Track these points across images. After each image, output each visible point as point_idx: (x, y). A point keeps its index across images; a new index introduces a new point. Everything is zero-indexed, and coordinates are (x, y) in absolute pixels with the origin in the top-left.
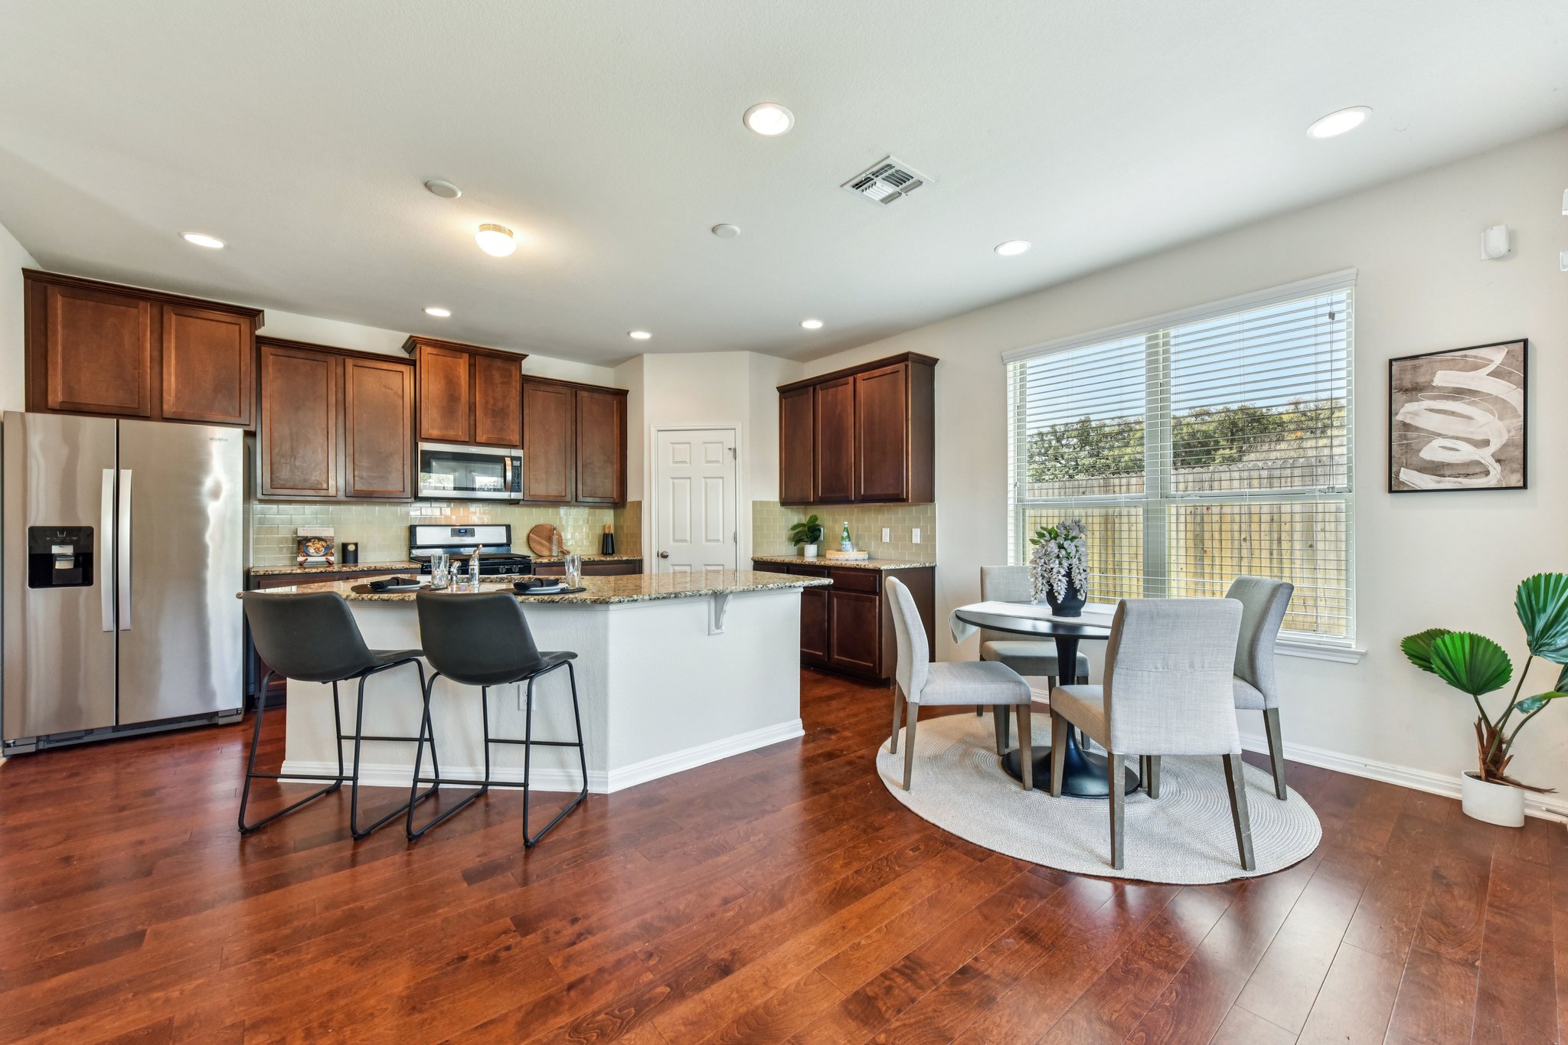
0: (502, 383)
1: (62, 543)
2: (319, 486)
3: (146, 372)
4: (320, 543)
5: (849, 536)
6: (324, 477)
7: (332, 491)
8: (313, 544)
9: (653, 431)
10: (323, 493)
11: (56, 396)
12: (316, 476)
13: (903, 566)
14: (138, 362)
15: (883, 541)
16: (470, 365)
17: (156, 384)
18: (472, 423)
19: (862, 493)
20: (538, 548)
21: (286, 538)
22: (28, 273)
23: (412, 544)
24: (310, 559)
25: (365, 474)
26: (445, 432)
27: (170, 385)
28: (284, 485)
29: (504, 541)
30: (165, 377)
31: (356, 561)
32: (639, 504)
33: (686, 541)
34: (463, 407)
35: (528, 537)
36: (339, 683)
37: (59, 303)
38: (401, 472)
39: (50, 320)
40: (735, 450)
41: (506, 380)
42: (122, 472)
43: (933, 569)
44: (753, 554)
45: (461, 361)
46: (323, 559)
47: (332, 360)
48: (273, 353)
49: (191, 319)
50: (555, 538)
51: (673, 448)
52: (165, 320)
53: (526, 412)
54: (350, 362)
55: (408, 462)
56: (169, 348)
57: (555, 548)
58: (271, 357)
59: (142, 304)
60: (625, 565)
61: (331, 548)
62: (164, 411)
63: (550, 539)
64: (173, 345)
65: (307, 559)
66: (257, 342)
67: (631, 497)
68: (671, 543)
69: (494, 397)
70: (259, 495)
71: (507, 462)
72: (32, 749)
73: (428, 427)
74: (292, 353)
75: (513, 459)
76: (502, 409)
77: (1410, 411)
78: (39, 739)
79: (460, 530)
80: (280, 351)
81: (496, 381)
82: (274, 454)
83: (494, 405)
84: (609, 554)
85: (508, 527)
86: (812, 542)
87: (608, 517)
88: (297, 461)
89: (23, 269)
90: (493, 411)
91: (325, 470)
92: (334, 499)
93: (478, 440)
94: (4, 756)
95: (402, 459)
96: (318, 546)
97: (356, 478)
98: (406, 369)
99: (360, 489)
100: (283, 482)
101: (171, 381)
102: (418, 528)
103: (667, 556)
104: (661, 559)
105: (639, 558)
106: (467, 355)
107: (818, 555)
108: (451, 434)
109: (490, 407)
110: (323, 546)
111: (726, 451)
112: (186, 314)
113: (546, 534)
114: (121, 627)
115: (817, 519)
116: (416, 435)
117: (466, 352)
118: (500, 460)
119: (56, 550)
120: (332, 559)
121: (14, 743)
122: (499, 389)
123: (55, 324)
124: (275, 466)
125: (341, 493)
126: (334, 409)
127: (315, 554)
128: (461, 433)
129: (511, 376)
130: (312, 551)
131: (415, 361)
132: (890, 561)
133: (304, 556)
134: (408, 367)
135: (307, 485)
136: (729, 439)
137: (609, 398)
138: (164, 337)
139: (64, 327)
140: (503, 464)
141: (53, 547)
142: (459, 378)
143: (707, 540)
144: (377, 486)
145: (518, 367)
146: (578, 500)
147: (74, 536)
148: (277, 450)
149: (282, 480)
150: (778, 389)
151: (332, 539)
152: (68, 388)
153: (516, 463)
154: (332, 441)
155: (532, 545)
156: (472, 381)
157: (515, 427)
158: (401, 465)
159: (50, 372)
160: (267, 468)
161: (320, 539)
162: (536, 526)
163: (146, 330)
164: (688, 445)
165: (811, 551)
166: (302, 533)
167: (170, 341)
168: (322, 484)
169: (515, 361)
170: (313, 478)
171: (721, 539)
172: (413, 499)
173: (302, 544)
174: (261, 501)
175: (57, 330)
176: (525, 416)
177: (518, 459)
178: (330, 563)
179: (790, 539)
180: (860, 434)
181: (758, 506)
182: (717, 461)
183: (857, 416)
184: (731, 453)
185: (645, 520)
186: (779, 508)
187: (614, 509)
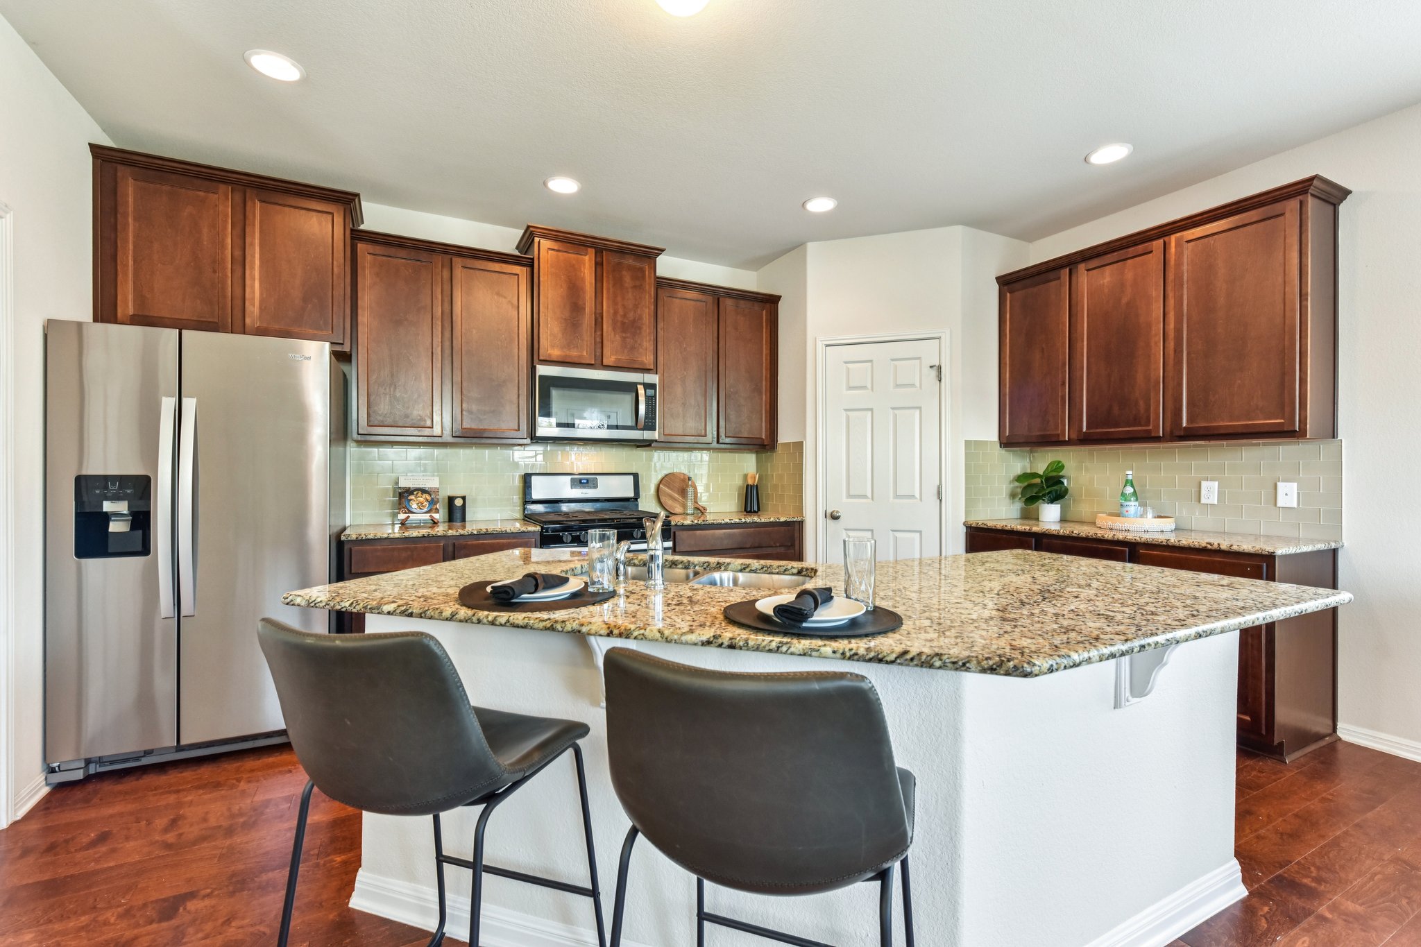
0: (635, 287)
1: (115, 498)
2: (422, 424)
3: (226, 276)
4: (424, 495)
5: (1135, 493)
6: (428, 412)
7: (437, 430)
8: (416, 497)
9: (820, 346)
10: (427, 432)
11: (127, 305)
12: (418, 411)
13: (1305, 549)
14: (217, 263)
15: (1203, 501)
16: (596, 264)
17: (238, 292)
18: (598, 340)
19: (1184, 424)
20: (668, 502)
21: (387, 490)
22: (97, 151)
23: (527, 500)
24: (412, 517)
25: (474, 408)
26: (567, 352)
27: (254, 292)
28: (382, 421)
29: (631, 494)
30: (248, 282)
31: (464, 520)
32: (799, 446)
33: (865, 497)
34: (588, 319)
35: (658, 490)
36: (443, 815)
37: (130, 190)
38: (516, 405)
39: (120, 209)
40: (939, 368)
41: (638, 283)
42: (184, 400)
43: (1334, 552)
44: (966, 518)
45: (587, 258)
46: (427, 517)
47: (439, 259)
48: (371, 252)
49: (277, 207)
50: (690, 490)
51: (848, 369)
52: (248, 208)
53: (660, 325)
54: (458, 262)
55: (524, 391)
56: (252, 244)
57: (690, 504)
58: (369, 257)
59: (222, 187)
60: (783, 528)
61: (436, 503)
62: (247, 326)
63: (683, 492)
64: (257, 241)
65: (409, 517)
66: (352, 238)
67: (785, 435)
68: (845, 500)
69: (623, 306)
70: (355, 436)
71: (639, 392)
72: (79, 775)
73: (550, 344)
74: (392, 251)
75: (648, 386)
76: (634, 321)
78: (88, 762)
79: (580, 481)
80: (379, 249)
81: (627, 285)
82: (371, 382)
83: (625, 316)
84: (755, 512)
85: (636, 477)
86: (1052, 501)
87: (748, 464)
88: (398, 390)
89: (89, 144)
90: (623, 323)
91: (430, 402)
92: (439, 440)
93: (606, 362)
94: (47, 784)
95: (516, 388)
96: (422, 499)
97: (464, 413)
98: (521, 271)
99: (469, 427)
100: (380, 418)
101: (255, 288)
102: (533, 478)
103: (838, 517)
104: (830, 522)
105: (799, 519)
106: (594, 250)
107: (1063, 520)
108: (573, 354)
109: (619, 318)
110: (427, 500)
111: (926, 370)
112: (273, 201)
113: (679, 485)
114: (183, 613)
115: (1063, 467)
116: (534, 356)
117: (591, 247)
118: (630, 388)
119: (108, 506)
120: (436, 516)
121: (59, 767)
122: (630, 295)
123: (126, 215)
124: (372, 398)
125: (447, 432)
126: (440, 324)
127: (418, 511)
128: (586, 355)
129: (643, 277)
130: (414, 506)
131: (533, 259)
132: (1288, 541)
133: (405, 513)
134: (524, 269)
135: (409, 422)
136: (929, 352)
137: (757, 307)
138: (247, 230)
139: (135, 219)
140: (634, 394)
141: (104, 502)
142: (583, 280)
143: (897, 496)
144: (488, 424)
145: (652, 265)
146: (721, 441)
147: (129, 489)
148: (374, 377)
149: (381, 416)
150: (998, 279)
151: (437, 491)
152: (140, 298)
153: (650, 392)
154: (438, 365)
155: (663, 499)
156: (599, 285)
157: (648, 344)
158: (516, 396)
159: (120, 277)
160: (363, 400)
161: (424, 491)
162: (666, 475)
163: (226, 221)
164: (869, 364)
165: (1050, 517)
166: (404, 483)
167: (253, 238)
168: (425, 421)
169: (649, 257)
170: (415, 413)
171: (917, 495)
172: (528, 441)
173: (403, 496)
174: (360, 443)
175: (128, 221)
176: (659, 330)
177: (653, 386)
178: (435, 523)
179: (1013, 496)
180: (1178, 331)
181: (972, 447)
182: (913, 385)
183: (1171, 302)
184: (934, 373)
185: (808, 467)
186: (997, 451)
187: (757, 452)
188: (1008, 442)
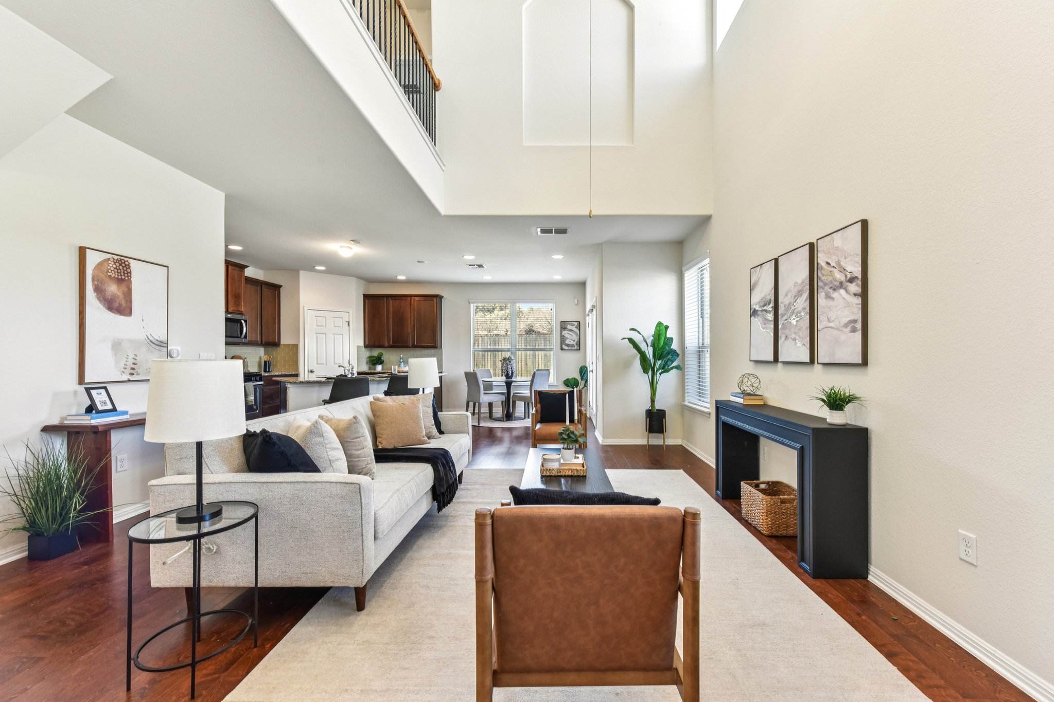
9: (306, 309)
19: (415, 344)
32: (296, 347)
33: (323, 364)
40: (349, 322)
41: (239, 279)
44: (357, 369)
67: (285, 342)
68: (315, 365)
69: (235, 288)
71: (242, 323)
75: (244, 321)
76: (238, 294)
77: (565, 333)
81: (236, 279)
84: (268, 372)
86: (380, 364)
90: (235, 295)
93: (229, 311)
103: (314, 372)
104: (310, 374)
105: (296, 373)
109: (234, 293)
111: (344, 322)
115: (383, 354)
118: (239, 321)
122: (237, 283)
129: (241, 277)
136: (345, 317)
137: (274, 289)
140: (240, 324)
146: (262, 343)
150: (363, 296)
157: (243, 304)
164: (324, 318)
169: (243, 269)
177: (246, 321)
179: (367, 363)
180: (414, 321)
181: (358, 347)
182: (340, 327)
183: (412, 314)
184: (347, 323)
185: (301, 353)
186: (363, 349)
187: (265, 347)
188: (366, 346)
